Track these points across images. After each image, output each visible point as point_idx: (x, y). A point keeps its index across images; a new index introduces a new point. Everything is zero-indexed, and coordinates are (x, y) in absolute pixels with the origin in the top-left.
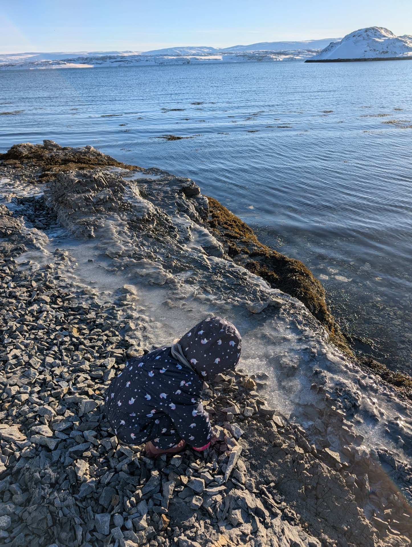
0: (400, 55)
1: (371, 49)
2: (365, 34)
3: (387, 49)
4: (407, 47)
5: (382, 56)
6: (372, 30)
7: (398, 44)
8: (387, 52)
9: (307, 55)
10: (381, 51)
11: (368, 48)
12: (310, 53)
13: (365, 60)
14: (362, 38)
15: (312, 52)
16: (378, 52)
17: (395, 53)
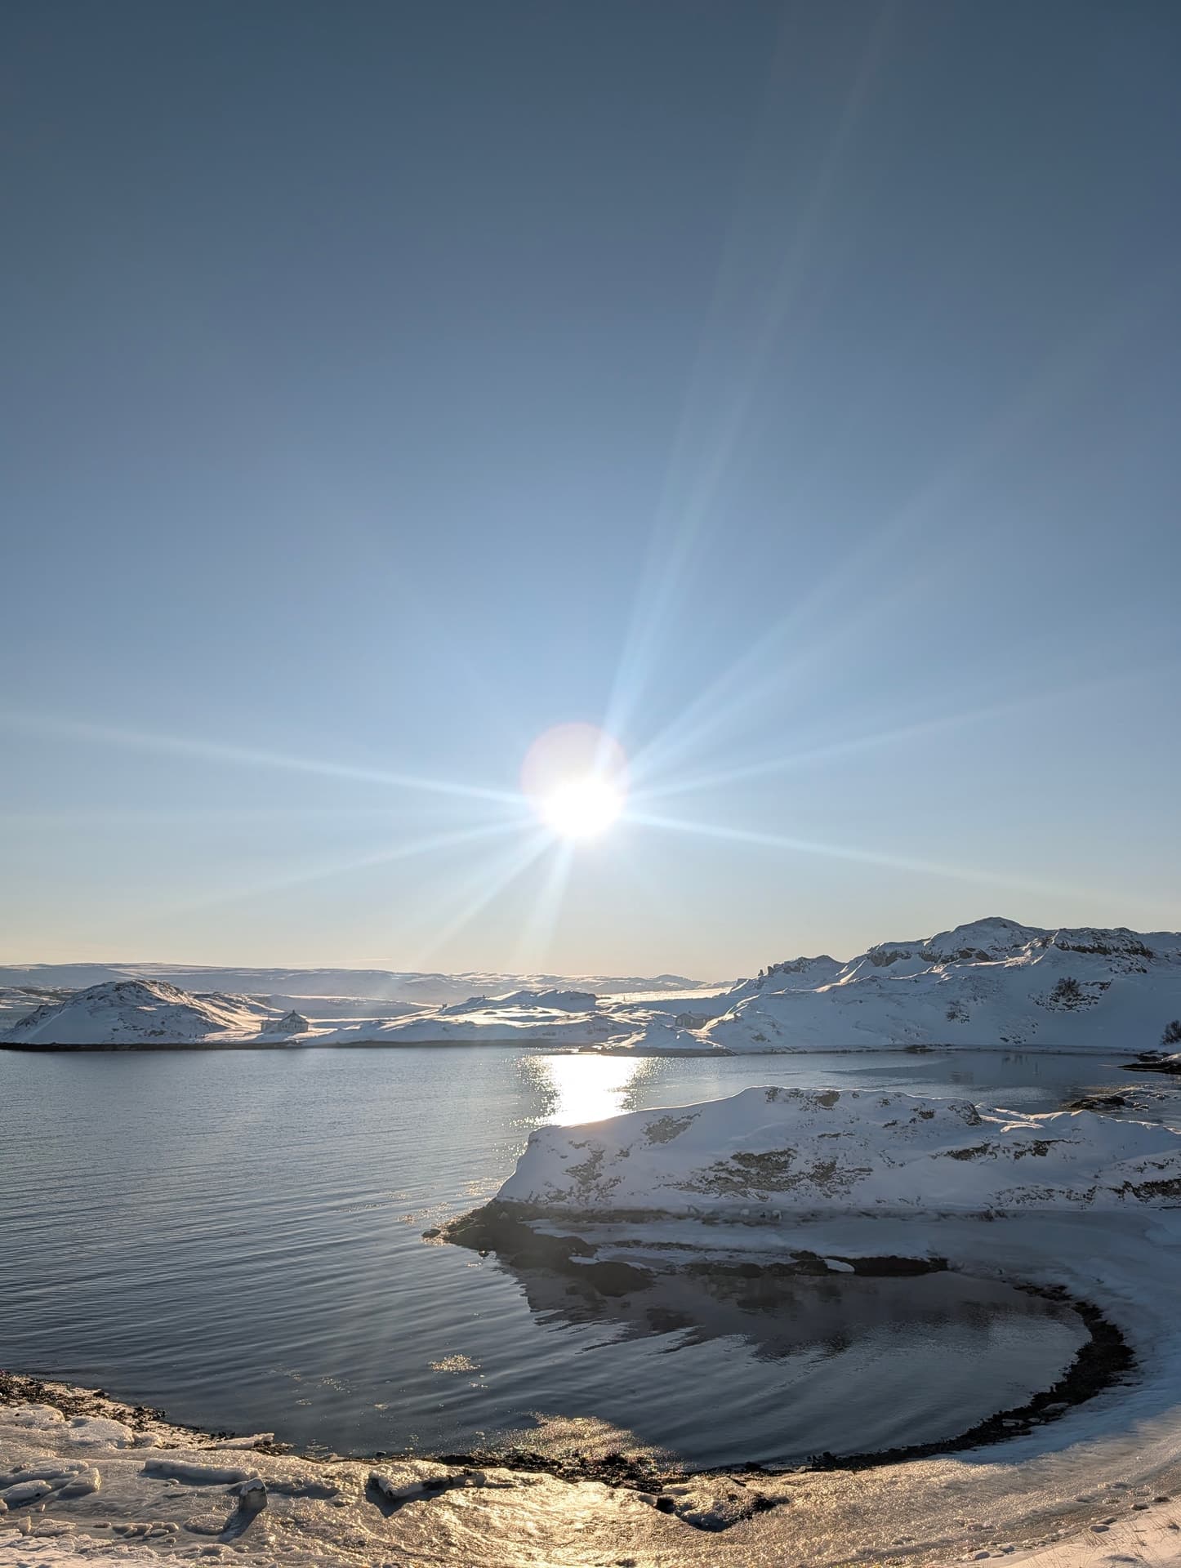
0: (191, 1041)
1: (127, 1025)
2: (116, 993)
3: (161, 1026)
4: (206, 1023)
5: (151, 1041)
6: (132, 988)
7: (185, 1016)
8: (162, 1033)
9: (22, 1000)
10: (149, 1031)
11: (121, 1024)
12: (34, 996)
13: (114, 1048)
14: (108, 1003)
15: (40, 993)
16: (141, 1032)
17: (179, 1034)
